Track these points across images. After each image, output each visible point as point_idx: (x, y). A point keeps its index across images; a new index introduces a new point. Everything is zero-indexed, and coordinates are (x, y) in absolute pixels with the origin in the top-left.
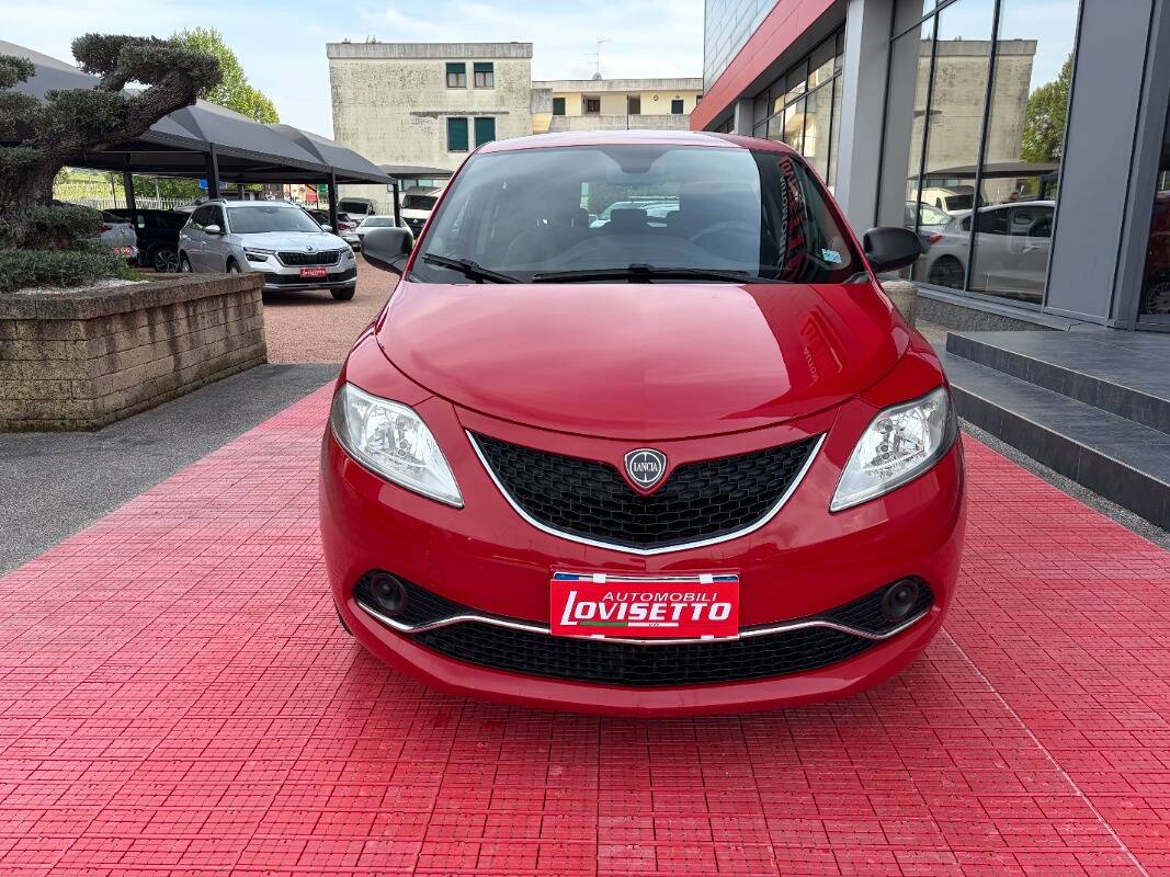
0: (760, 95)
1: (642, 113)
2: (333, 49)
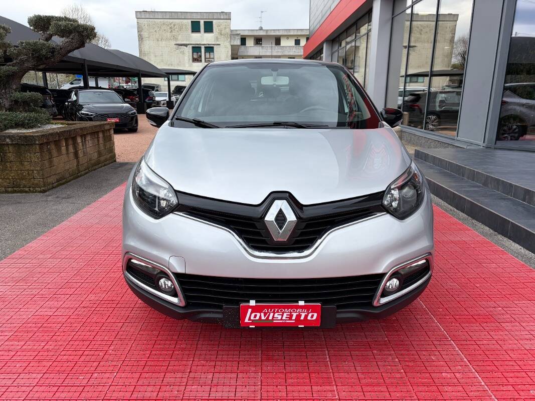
0: (335, 39)
1: (281, 45)
2: (138, 14)
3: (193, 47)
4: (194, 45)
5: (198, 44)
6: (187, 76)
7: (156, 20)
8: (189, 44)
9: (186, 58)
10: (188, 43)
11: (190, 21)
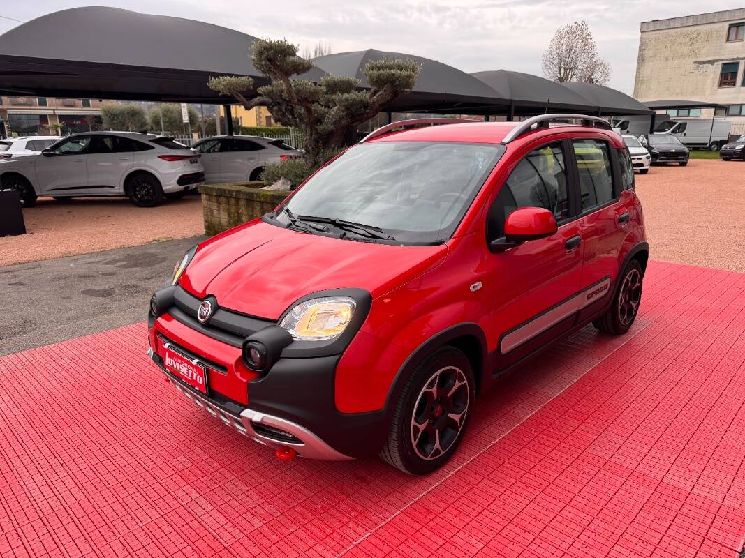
2: (645, 26)
3: (723, 64)
4: (727, 60)
5: (733, 59)
6: (704, 110)
7: (669, 31)
8: (717, 61)
9: (709, 81)
10: (717, 58)
11: (726, 25)
